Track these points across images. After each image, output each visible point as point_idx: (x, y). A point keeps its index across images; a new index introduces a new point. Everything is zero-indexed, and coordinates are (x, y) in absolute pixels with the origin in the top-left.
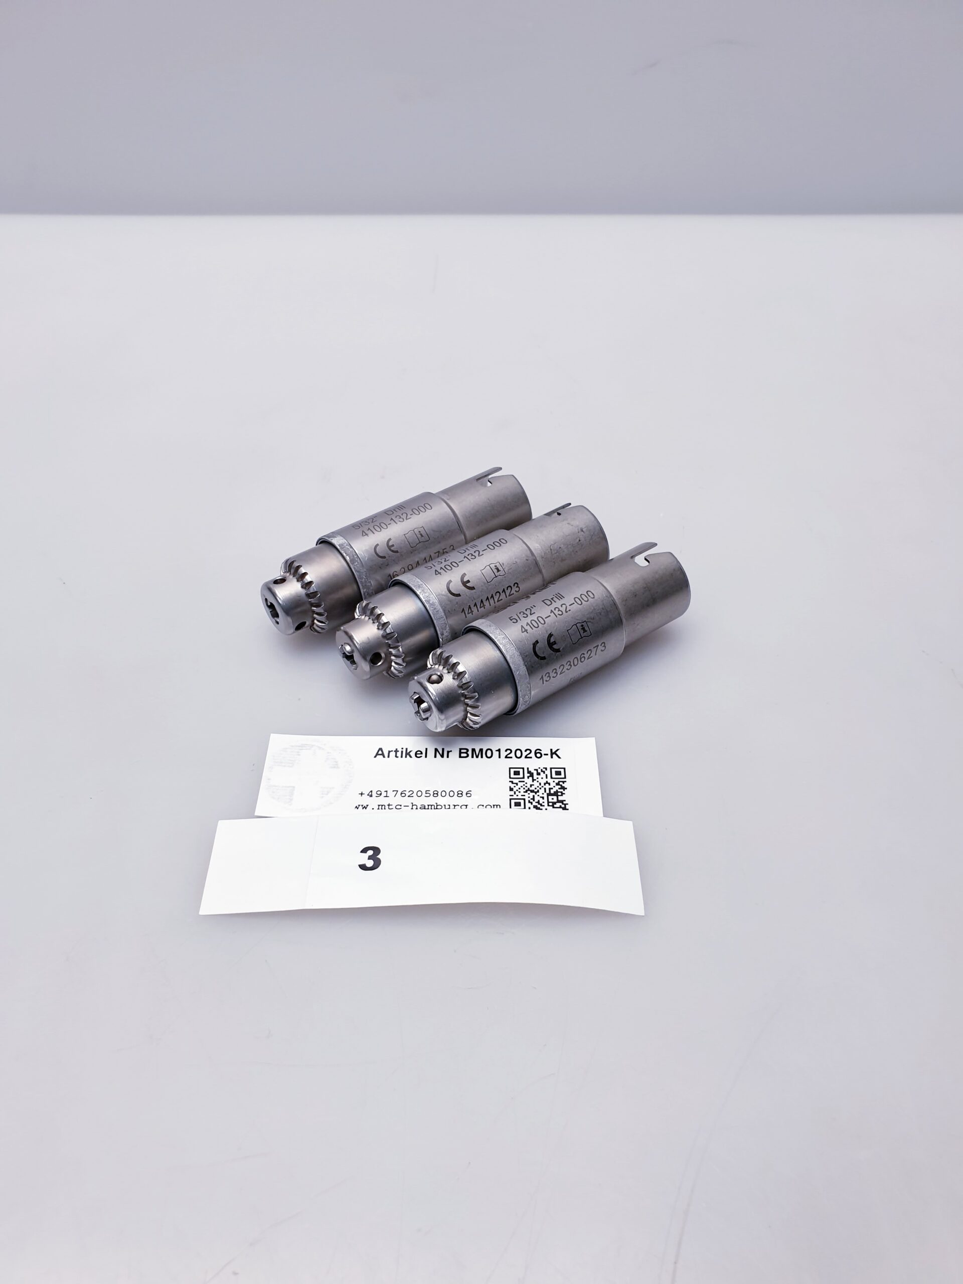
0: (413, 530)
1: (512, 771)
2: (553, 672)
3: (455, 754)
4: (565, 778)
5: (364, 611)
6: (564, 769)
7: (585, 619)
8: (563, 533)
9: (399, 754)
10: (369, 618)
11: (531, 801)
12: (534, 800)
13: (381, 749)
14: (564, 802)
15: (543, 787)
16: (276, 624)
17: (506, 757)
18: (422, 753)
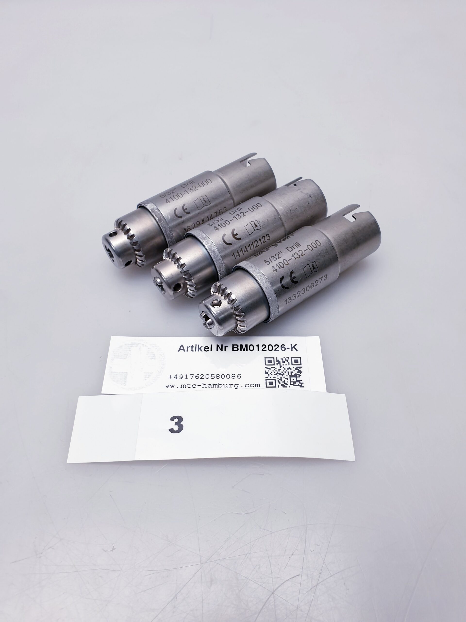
0: (200, 198)
1: (267, 360)
2: (293, 296)
3: (229, 348)
4: (301, 365)
5: (168, 255)
6: (300, 358)
7: (315, 260)
8: (298, 198)
9: (194, 349)
10: (172, 260)
11: (280, 381)
12: (281, 381)
13: (182, 346)
14: (301, 382)
15: (287, 371)
16: (113, 262)
17: (263, 350)
18: (208, 348)
